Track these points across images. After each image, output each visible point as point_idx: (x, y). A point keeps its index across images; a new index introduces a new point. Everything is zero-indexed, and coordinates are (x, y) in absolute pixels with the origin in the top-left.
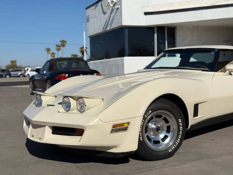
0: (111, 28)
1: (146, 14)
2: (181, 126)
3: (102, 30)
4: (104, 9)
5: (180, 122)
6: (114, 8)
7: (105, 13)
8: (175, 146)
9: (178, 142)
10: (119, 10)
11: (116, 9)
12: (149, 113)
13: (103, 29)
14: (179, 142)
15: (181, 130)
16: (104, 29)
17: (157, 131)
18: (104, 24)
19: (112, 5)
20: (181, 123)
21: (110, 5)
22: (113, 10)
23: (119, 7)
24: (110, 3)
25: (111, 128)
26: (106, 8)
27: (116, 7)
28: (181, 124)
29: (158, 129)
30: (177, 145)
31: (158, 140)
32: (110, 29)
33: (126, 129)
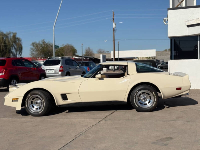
1: (188, 26)
5: (44, 101)
12: (30, 96)
25: (12, 100)
33: (17, 101)
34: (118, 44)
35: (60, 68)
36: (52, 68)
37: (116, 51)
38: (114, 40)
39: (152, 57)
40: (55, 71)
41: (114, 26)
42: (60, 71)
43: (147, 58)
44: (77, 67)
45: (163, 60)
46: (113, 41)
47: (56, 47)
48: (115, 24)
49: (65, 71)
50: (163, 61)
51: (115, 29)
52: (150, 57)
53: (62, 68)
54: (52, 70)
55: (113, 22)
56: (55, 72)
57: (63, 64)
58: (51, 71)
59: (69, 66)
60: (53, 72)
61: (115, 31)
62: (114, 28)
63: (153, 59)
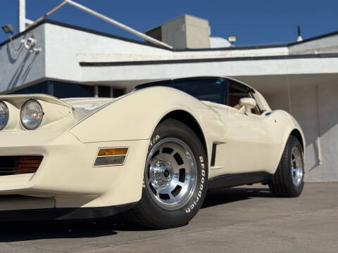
0: (24, 83)
1: (83, 64)
2: (203, 169)
3: (7, 87)
4: (11, 53)
5: (202, 161)
6: (31, 51)
7: (13, 61)
8: (195, 203)
9: (199, 197)
10: (40, 55)
11: (35, 53)
12: (156, 140)
13: (9, 87)
15: (203, 175)
16: (11, 86)
17: (166, 176)
18: (11, 78)
19: (27, 47)
20: (202, 163)
21: (24, 46)
22: (28, 54)
23: (40, 49)
24: (26, 43)
25: (95, 156)
26: (15, 52)
27: (35, 49)
28: (203, 165)
29: (167, 173)
30: (197, 201)
31: (167, 193)
32: (22, 86)
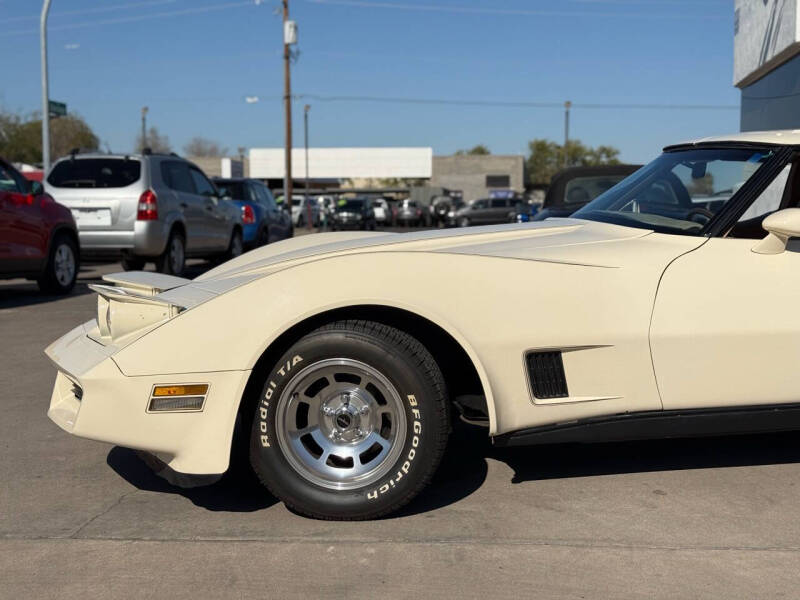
0: (776, 53)
2: (418, 420)
5: (414, 404)
8: (392, 482)
9: (402, 472)
12: (294, 364)
13: (760, 59)
14: (406, 471)
15: (416, 431)
17: (344, 425)
20: (415, 407)
28: (416, 411)
29: (344, 421)
30: (397, 480)
33: (198, 405)
34: (306, 117)
35: (143, 200)
36: (96, 199)
37: (298, 147)
38: (288, 97)
39: (405, 180)
40: (111, 214)
41: (289, 36)
42: (142, 215)
43: (387, 181)
44: (212, 202)
45: (460, 192)
46: (285, 101)
47: (55, 108)
48: (292, 29)
49: (168, 220)
50: (459, 195)
51: (293, 49)
52: (396, 181)
53: (153, 200)
54: (100, 212)
55: (282, 16)
56: (114, 221)
57: (153, 181)
58: (92, 214)
59: (182, 194)
60: (105, 219)
61: (291, 59)
62: (287, 46)
63: (409, 185)
